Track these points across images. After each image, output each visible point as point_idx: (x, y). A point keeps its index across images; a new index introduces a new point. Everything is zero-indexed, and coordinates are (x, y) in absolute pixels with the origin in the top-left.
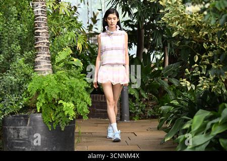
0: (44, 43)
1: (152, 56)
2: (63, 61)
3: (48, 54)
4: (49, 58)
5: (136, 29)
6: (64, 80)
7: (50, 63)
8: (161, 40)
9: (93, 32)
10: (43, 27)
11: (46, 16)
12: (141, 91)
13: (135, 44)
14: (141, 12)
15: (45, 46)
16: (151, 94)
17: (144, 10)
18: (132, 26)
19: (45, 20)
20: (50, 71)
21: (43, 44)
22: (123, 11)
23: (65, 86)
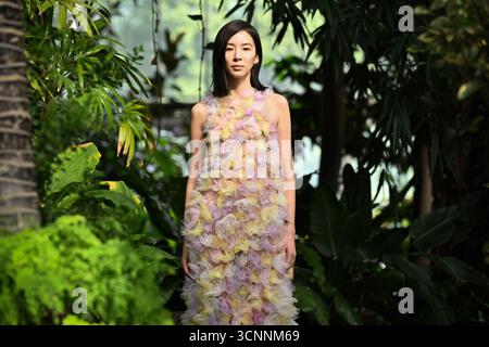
0: (13, 119)
1: (375, 180)
2: (71, 188)
3: (26, 158)
4: (29, 170)
5: (316, 87)
6: (85, 245)
7: (34, 189)
8: (407, 123)
9: (164, 101)
10: (11, 64)
11: (19, 28)
12: (337, 300)
13: (314, 142)
14: (340, 23)
15: (16, 129)
16: (370, 313)
17: (348, 20)
18: (304, 79)
19: (15, 40)
20: (32, 219)
21: (8, 123)
22: (275, 22)
23: (85, 266)
